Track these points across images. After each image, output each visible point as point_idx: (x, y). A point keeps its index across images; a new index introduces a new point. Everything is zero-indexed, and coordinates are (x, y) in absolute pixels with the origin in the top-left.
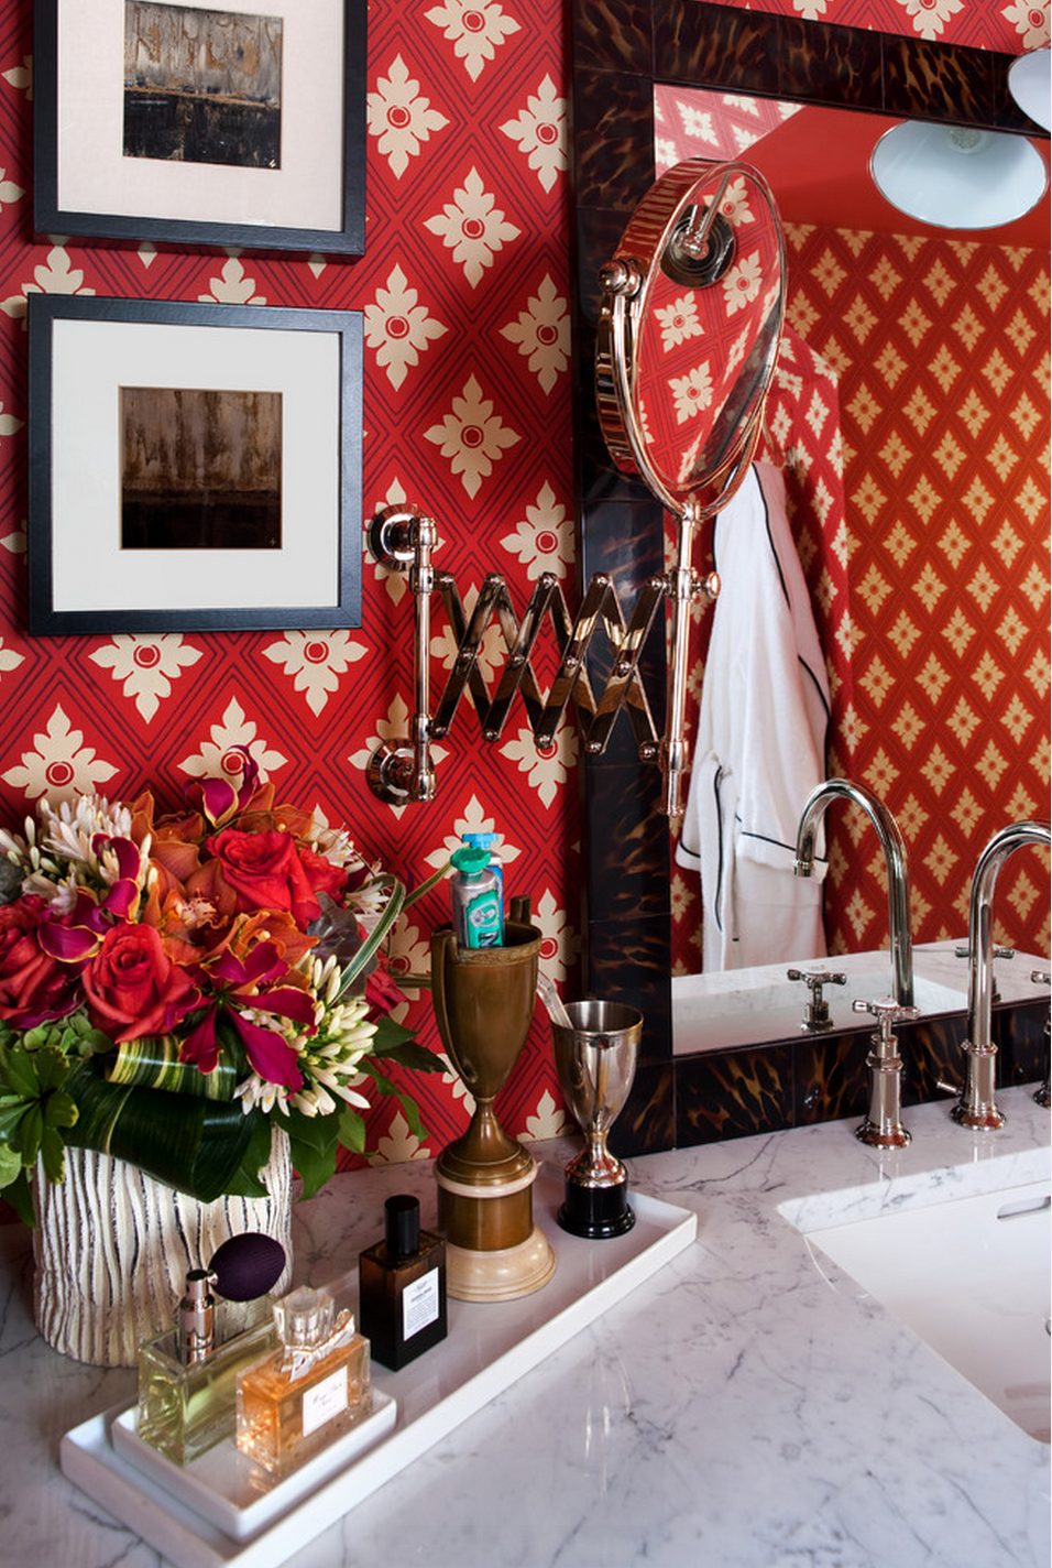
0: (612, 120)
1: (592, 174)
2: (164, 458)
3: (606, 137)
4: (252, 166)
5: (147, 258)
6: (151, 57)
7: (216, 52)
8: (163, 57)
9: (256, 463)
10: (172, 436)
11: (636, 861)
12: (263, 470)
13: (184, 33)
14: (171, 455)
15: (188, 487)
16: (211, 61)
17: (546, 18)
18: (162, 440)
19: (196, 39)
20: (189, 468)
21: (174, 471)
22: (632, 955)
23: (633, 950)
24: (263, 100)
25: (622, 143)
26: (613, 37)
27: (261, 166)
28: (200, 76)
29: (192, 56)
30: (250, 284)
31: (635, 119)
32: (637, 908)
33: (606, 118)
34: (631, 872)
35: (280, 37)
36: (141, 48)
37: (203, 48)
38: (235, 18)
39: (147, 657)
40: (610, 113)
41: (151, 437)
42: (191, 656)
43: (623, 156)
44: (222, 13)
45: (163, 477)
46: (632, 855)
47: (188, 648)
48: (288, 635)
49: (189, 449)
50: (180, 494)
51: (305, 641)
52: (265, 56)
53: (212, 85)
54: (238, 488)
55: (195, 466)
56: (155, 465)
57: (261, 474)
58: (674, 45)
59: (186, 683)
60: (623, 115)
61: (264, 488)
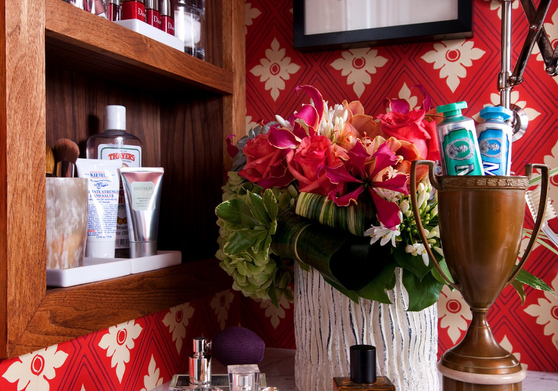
39: (359, 63)
42: (382, 61)
47: (380, 58)
48: (435, 47)
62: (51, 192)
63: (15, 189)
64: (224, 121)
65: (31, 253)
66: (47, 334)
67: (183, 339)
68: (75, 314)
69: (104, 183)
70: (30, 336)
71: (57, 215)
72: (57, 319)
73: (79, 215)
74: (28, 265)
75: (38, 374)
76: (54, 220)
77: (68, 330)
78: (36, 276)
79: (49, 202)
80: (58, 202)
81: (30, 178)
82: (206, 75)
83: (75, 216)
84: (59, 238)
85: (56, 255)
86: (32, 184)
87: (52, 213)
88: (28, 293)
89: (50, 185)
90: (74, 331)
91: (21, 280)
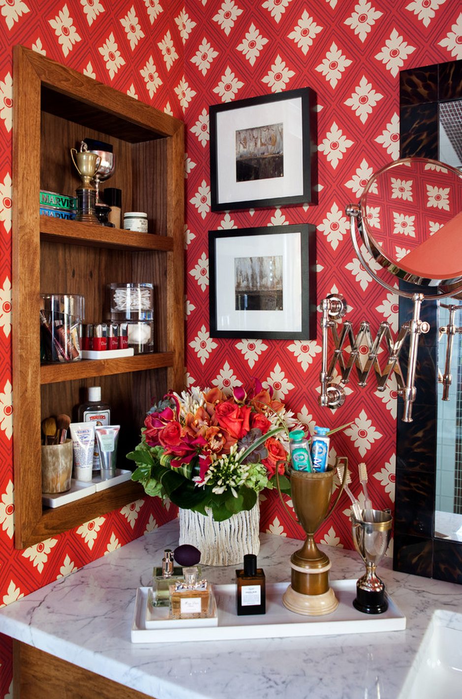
0: (417, 126)
1: (407, 152)
2: (248, 280)
3: (414, 134)
4: (276, 177)
5: (252, 213)
6: (244, 147)
7: (263, 141)
8: (248, 147)
9: (276, 280)
10: (250, 273)
11: (418, 447)
12: (278, 283)
13: (254, 137)
14: (250, 279)
15: (255, 290)
16: (262, 144)
17: (394, 89)
18: (247, 274)
19: (257, 138)
20: (255, 283)
21: (251, 285)
22: (415, 487)
23: (415, 485)
24: (278, 153)
25: (421, 135)
26: (419, 90)
27: (278, 177)
28: (258, 150)
29: (256, 144)
30: (284, 217)
31: (428, 123)
32: (418, 467)
33: (414, 126)
34: (416, 451)
35: (282, 129)
36: (241, 145)
37: (259, 140)
38: (268, 127)
39: (252, 347)
40: (416, 123)
41: (244, 274)
42: (265, 347)
43: (422, 140)
44: (264, 127)
45: (248, 287)
46: (417, 444)
47: (263, 345)
48: (295, 341)
49: (255, 277)
50: (253, 292)
51: (301, 344)
52: (278, 138)
53: (262, 152)
54: (270, 290)
55: (257, 283)
56: (245, 283)
57: (277, 284)
58: (449, 84)
59: (263, 356)
60: (422, 122)
61: (278, 289)
62: (51, 453)
63: (24, 470)
64: (168, 381)
65: (33, 498)
66: (43, 535)
67: (136, 520)
68: (59, 522)
69: (85, 436)
70: (34, 537)
71: (54, 465)
72: (49, 527)
73: (66, 464)
74: (32, 504)
75: (41, 552)
76: (52, 467)
77: (55, 531)
78: (36, 508)
79: (50, 458)
80: (54, 458)
81: (33, 462)
82: (150, 363)
83: (64, 464)
84: (55, 476)
85: (54, 486)
86: (33, 465)
87: (51, 464)
88: (32, 518)
89: (50, 449)
90: (59, 531)
91: (28, 512)
